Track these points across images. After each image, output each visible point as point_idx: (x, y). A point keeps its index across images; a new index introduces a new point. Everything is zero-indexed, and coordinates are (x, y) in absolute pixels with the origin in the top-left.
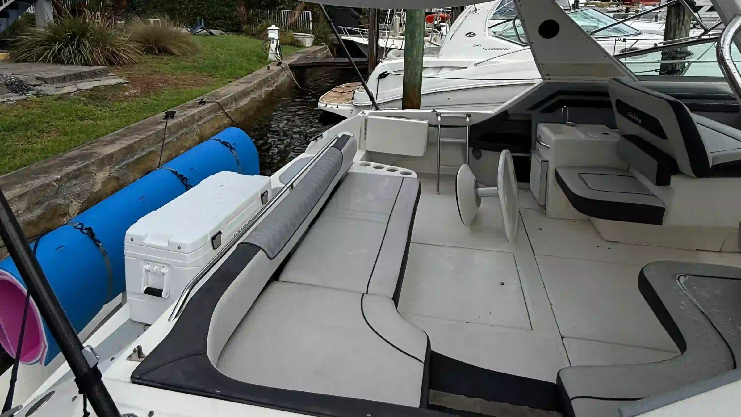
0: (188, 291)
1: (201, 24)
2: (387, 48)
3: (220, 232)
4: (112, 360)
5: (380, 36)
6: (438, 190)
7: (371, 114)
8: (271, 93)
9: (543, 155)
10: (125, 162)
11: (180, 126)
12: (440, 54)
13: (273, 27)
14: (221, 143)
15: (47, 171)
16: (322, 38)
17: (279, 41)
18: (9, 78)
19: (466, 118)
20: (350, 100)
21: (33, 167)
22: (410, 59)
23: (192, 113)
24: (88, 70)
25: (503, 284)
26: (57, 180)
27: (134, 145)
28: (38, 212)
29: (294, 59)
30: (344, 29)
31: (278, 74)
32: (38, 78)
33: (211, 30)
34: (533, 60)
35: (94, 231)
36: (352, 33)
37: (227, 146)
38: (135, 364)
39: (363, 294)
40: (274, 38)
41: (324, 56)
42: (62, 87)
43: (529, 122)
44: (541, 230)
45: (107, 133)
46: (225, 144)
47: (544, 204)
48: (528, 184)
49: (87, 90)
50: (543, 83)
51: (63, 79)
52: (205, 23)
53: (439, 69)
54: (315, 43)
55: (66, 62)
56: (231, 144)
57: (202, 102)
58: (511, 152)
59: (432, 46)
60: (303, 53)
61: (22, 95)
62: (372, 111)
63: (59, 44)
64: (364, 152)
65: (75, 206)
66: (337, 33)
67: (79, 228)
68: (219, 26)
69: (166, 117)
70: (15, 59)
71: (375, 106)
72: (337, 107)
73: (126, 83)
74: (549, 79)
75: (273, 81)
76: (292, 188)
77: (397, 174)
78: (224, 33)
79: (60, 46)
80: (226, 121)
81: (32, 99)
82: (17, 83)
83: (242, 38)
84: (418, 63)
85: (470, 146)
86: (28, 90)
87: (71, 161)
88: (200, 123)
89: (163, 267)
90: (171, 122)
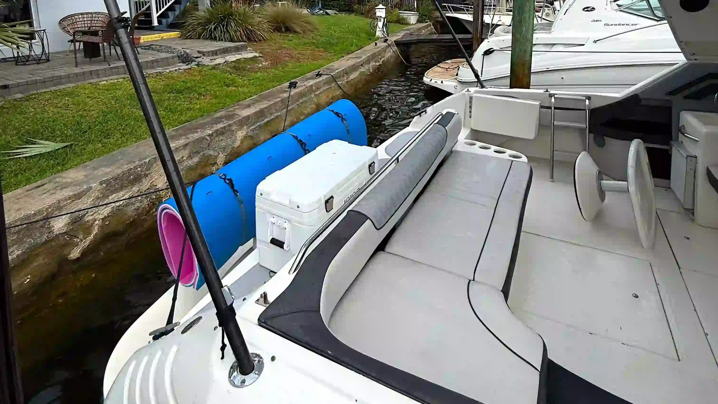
0: (305, 249)
1: (319, 6)
2: (493, 25)
3: (332, 197)
4: (244, 299)
5: (485, 12)
6: (552, 177)
7: (476, 92)
8: (379, 68)
9: (689, 149)
10: (258, 124)
11: (301, 95)
12: (552, 30)
13: (381, 6)
14: (334, 113)
15: (203, 127)
16: (426, 16)
17: (385, 19)
18: (180, 52)
19: (586, 101)
20: (454, 76)
21: (193, 122)
22: (518, 36)
23: (310, 84)
24: (233, 45)
25: (637, 297)
26: (209, 135)
27: (265, 110)
28: (196, 160)
29: (399, 36)
30: (449, 6)
31: (384, 50)
32: (199, 52)
33: (327, 11)
34: (672, 36)
35: (234, 182)
36: (456, 10)
37: (339, 116)
38: (261, 309)
39: (470, 281)
40: (381, 17)
41: (428, 33)
42: (215, 59)
43: (669, 109)
44: (688, 238)
45: (246, 99)
46: (337, 114)
47: (690, 207)
48: (667, 181)
49: (232, 62)
50: (686, 63)
51: (215, 53)
52: (322, 4)
53: (552, 46)
54: (419, 21)
55: (218, 39)
56: (343, 115)
57: (319, 75)
58: (645, 142)
59: (544, 21)
60: (408, 30)
61: (187, 65)
62: (478, 89)
63: (214, 24)
64: (469, 131)
65: (221, 159)
66: (441, 9)
67: (223, 178)
68: (334, 7)
69: (290, 87)
70: (184, 37)
71: (480, 83)
72: (442, 82)
73: (260, 56)
74: (696, 59)
75: (380, 57)
76: (398, 161)
77: (505, 156)
78: (337, 12)
79: (215, 25)
80: (338, 92)
81: (195, 68)
82: (185, 55)
83: (353, 16)
84: (527, 40)
85: (590, 132)
86: (192, 61)
87: (219, 120)
88: (317, 93)
89: (285, 222)
90: (294, 91)
